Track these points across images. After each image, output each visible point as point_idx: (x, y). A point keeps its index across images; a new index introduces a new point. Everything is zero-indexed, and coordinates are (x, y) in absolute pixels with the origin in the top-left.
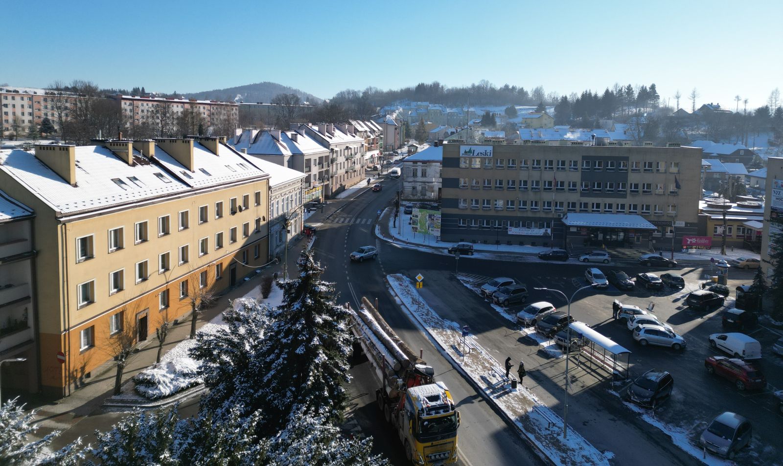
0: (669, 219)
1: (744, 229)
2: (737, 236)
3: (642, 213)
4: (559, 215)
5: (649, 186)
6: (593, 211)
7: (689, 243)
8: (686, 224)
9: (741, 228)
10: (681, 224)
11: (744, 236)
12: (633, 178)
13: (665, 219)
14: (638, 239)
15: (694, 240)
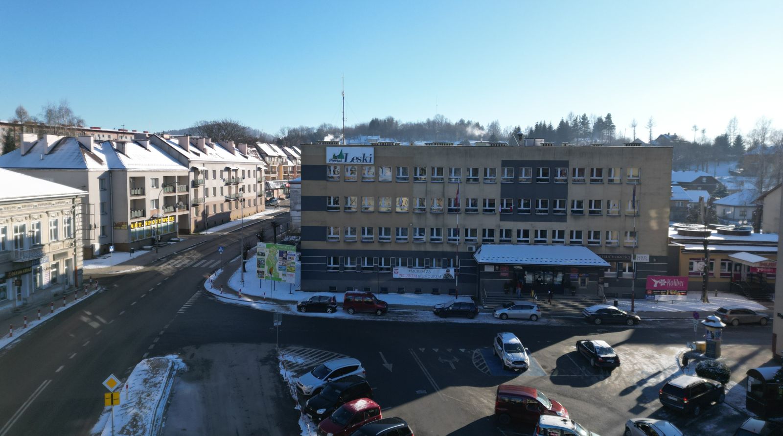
0: (626, 252)
1: (730, 265)
2: (722, 274)
3: (590, 243)
4: (470, 248)
5: (598, 203)
6: (519, 241)
7: (655, 286)
8: (651, 258)
9: (727, 263)
10: (643, 258)
11: (730, 274)
12: (576, 192)
13: (622, 251)
14: (583, 281)
15: (663, 282)
